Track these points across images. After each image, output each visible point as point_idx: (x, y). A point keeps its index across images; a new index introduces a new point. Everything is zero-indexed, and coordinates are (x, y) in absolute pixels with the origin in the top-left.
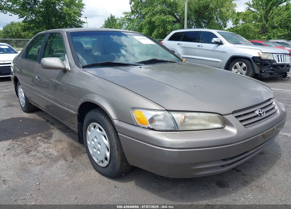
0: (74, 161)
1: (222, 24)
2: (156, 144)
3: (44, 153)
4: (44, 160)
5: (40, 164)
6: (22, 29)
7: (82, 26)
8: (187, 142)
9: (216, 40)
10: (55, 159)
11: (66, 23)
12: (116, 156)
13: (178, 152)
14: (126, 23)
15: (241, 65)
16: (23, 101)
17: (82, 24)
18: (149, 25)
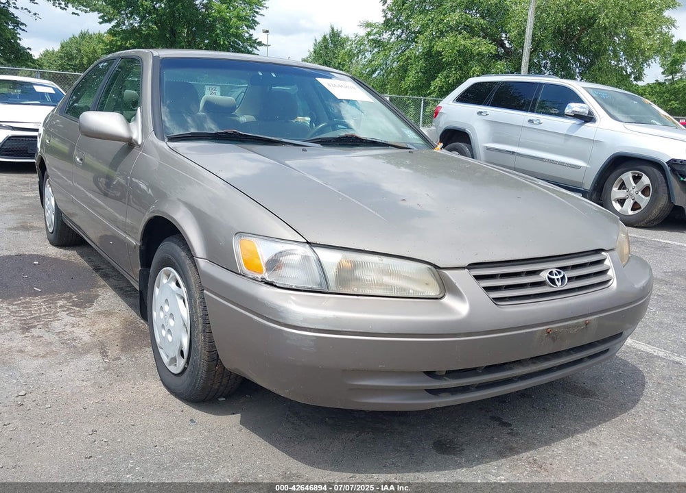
0: (123, 358)
1: (629, 70)
2: (271, 317)
3: (61, 335)
4: (54, 349)
5: (43, 357)
6: (105, 49)
7: (256, 51)
8: (338, 319)
9: (578, 110)
10: (80, 350)
11: (216, 42)
12: (199, 348)
13: (315, 338)
14: (367, 50)
15: (637, 179)
16: (51, 217)
17: (256, 48)
18: (426, 60)
